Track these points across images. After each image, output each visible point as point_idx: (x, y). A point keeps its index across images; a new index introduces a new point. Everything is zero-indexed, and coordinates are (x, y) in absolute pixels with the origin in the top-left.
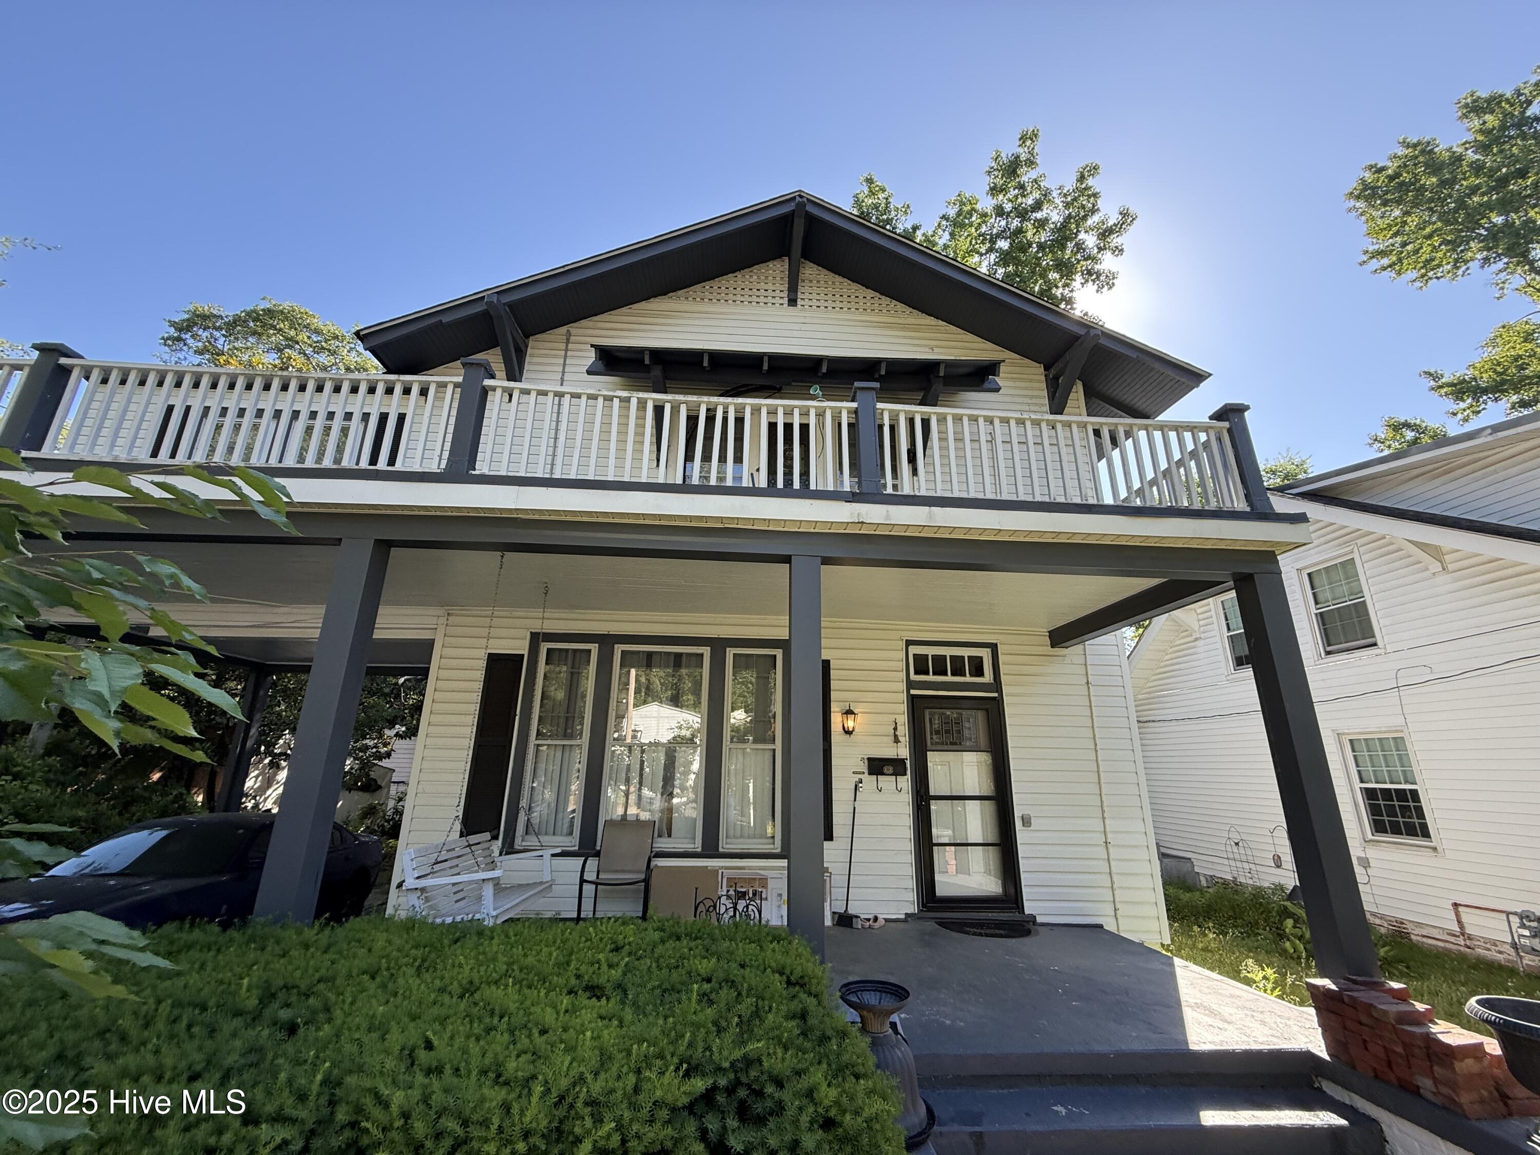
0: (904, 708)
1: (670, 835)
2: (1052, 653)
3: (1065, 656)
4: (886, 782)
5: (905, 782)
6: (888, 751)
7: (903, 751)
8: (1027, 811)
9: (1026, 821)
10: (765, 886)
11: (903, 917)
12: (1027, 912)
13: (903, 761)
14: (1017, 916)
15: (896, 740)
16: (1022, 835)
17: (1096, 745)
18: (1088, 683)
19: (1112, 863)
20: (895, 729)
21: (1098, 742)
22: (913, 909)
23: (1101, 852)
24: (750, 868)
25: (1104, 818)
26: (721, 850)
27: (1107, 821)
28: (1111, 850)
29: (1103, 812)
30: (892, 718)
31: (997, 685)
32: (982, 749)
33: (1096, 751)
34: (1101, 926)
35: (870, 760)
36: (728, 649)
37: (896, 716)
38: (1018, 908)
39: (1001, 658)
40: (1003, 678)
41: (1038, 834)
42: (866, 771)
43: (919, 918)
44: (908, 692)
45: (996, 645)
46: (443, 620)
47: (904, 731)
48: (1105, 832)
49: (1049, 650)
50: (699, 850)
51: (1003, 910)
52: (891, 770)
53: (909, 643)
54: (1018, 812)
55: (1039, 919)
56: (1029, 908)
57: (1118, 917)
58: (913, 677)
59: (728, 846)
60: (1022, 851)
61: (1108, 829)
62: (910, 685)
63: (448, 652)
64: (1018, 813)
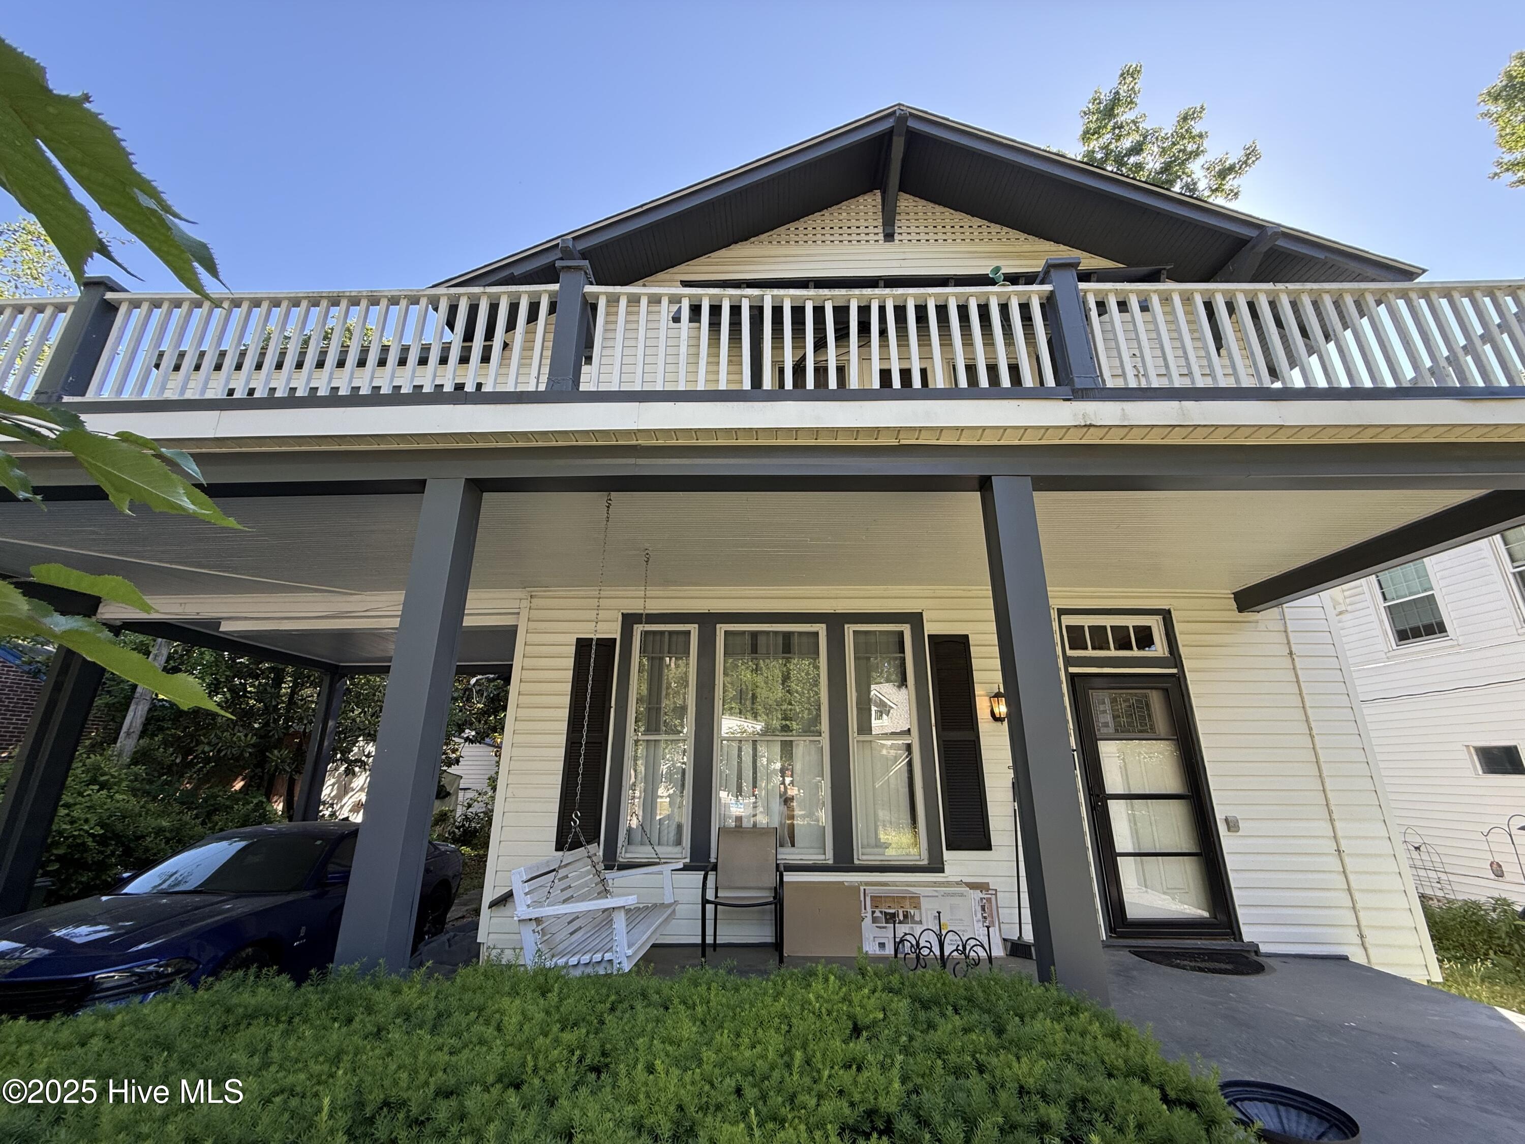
1: (793, 845)
2: (1240, 619)
3: (1257, 622)
8: (1231, 812)
9: (1232, 825)
10: (917, 906)
12: (1246, 939)
14: (1233, 944)
16: (1228, 842)
18: (1291, 653)
21: (1313, 725)
23: (1334, 863)
24: (895, 884)
25: (1332, 821)
26: (856, 862)
27: (1338, 824)
28: (1347, 860)
29: (1330, 813)
31: (1175, 658)
32: (1162, 736)
33: (1312, 737)
34: (1345, 958)
36: (846, 626)
38: (1234, 934)
39: (1178, 627)
40: (1183, 651)
41: (1250, 841)
43: (1110, 947)
44: (1067, 670)
45: (1169, 612)
46: (525, 603)
48: (1335, 837)
49: (1237, 615)
50: (831, 862)
51: (1213, 936)
53: (1061, 613)
54: (1220, 814)
55: (1263, 949)
56: (1249, 934)
57: (1367, 945)
58: (1070, 652)
59: (864, 857)
60: (1231, 862)
61: (1340, 834)
62: (1068, 661)
63: (532, 638)
64: (1220, 816)
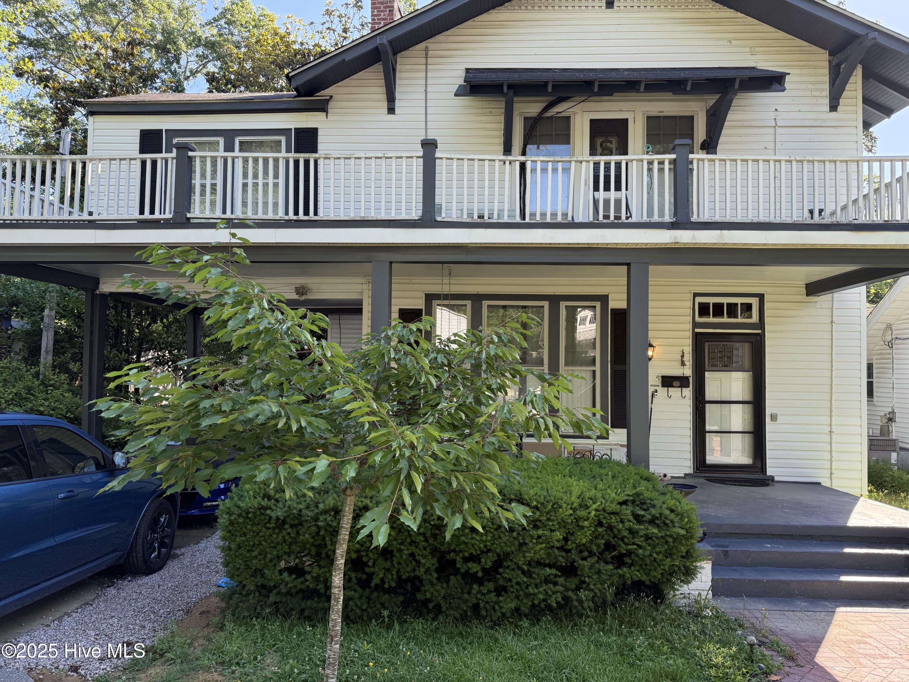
0: (689, 342)
2: (807, 300)
3: (816, 302)
4: (675, 392)
5: (688, 392)
6: (676, 371)
7: (688, 371)
8: (774, 411)
9: (774, 418)
11: (683, 475)
12: (768, 473)
13: (687, 378)
14: (761, 476)
15: (683, 364)
16: (770, 426)
17: (832, 366)
18: (832, 322)
19: (833, 445)
20: (683, 356)
21: (834, 364)
22: (690, 471)
23: (827, 438)
25: (831, 416)
27: (833, 418)
28: (834, 436)
29: (831, 412)
30: (680, 349)
31: (761, 324)
32: (746, 369)
34: (819, 484)
35: (663, 377)
36: (561, 303)
37: (684, 348)
38: (762, 471)
39: (766, 305)
40: (767, 320)
41: (782, 426)
42: (660, 385)
43: (694, 477)
44: (693, 330)
45: (764, 295)
46: (366, 286)
47: (689, 358)
48: (831, 425)
49: (805, 298)
51: (752, 472)
52: (678, 384)
53: (696, 295)
54: (769, 411)
55: (776, 479)
56: (770, 472)
57: (832, 477)
58: (698, 319)
60: (769, 436)
61: (834, 423)
62: (695, 325)
